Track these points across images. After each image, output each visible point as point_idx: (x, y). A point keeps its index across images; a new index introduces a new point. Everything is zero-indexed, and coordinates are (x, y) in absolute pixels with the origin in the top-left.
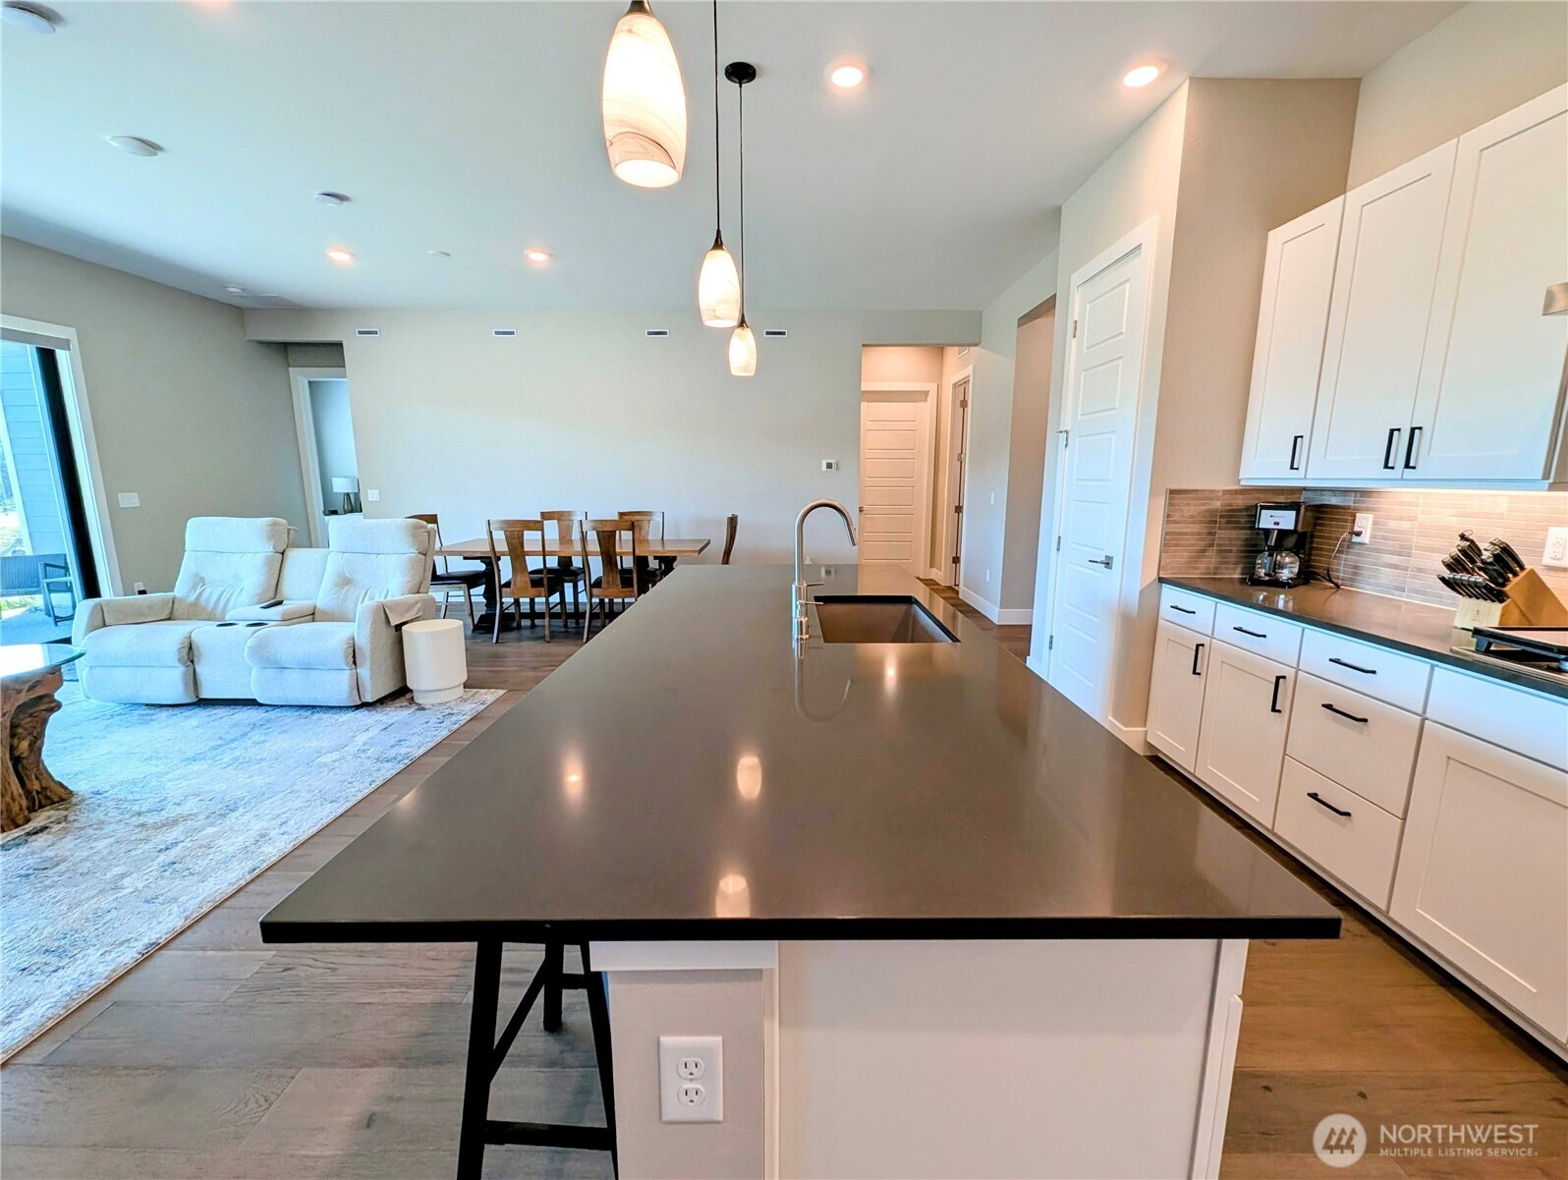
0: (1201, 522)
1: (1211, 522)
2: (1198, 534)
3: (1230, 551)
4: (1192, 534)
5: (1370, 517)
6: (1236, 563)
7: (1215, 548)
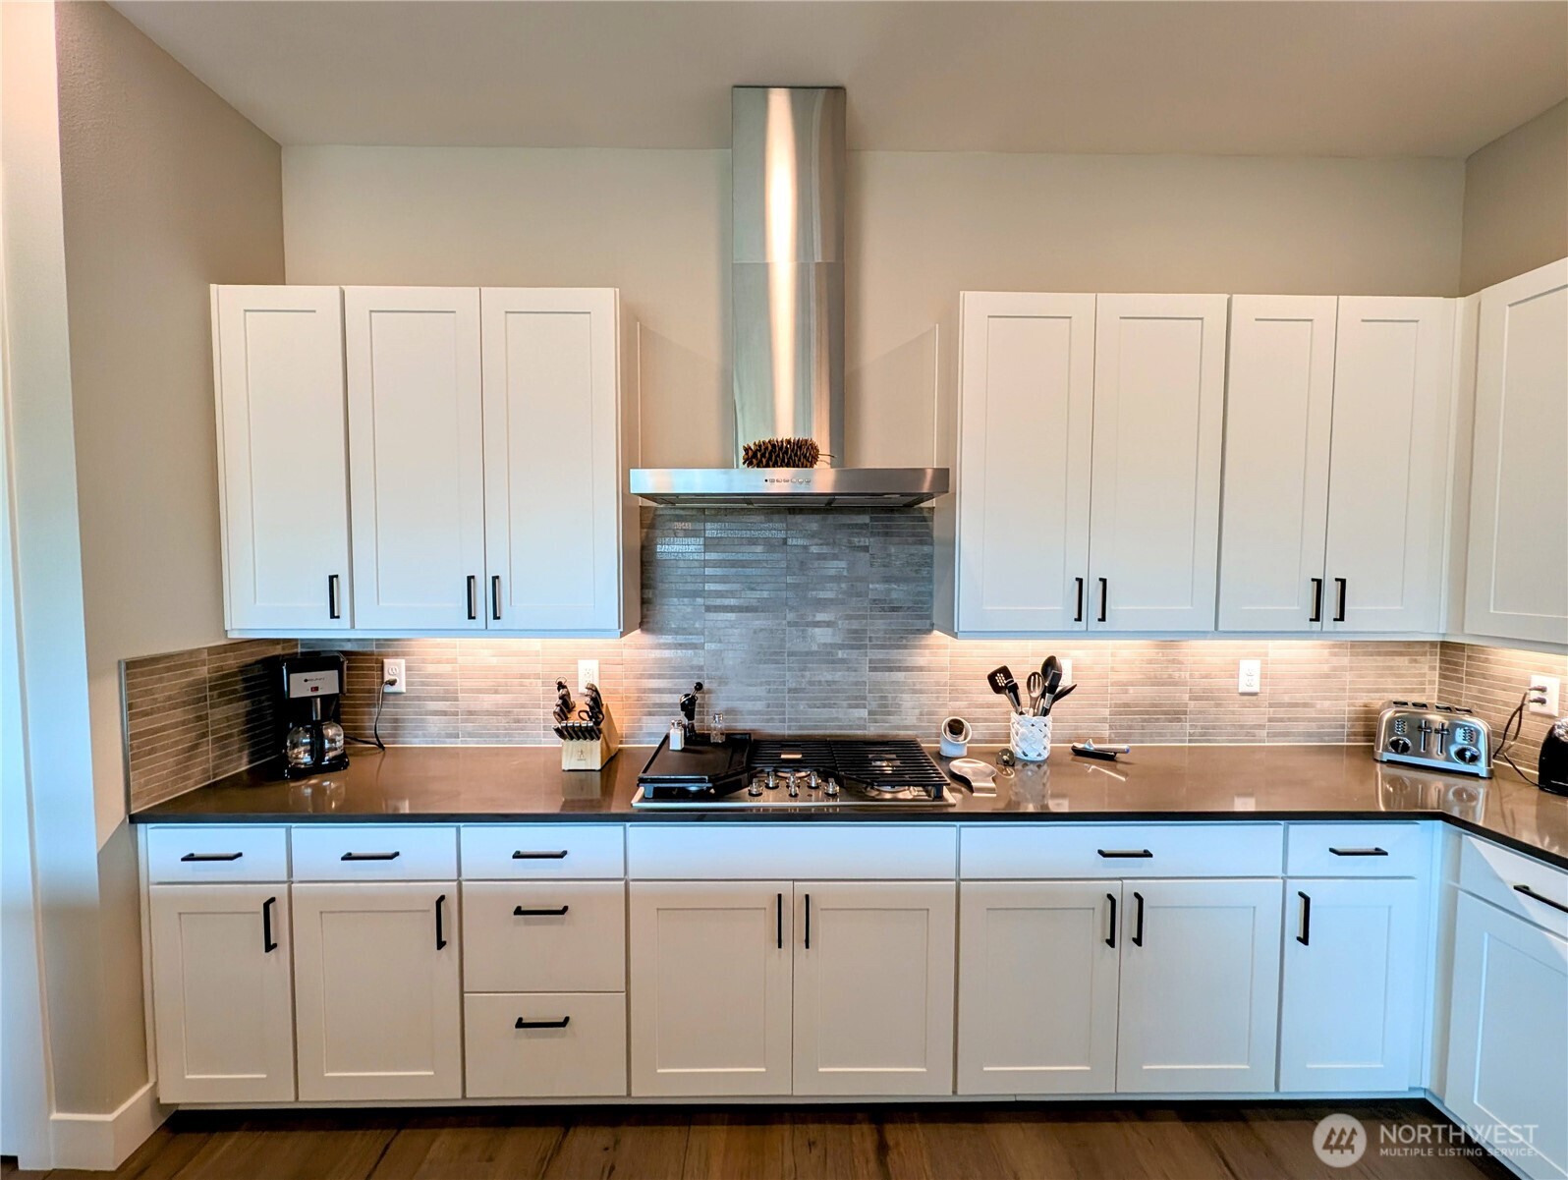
0: (185, 704)
1: (199, 700)
2: (183, 723)
3: (230, 736)
4: (175, 725)
5: (402, 662)
6: (241, 750)
7: (210, 738)
